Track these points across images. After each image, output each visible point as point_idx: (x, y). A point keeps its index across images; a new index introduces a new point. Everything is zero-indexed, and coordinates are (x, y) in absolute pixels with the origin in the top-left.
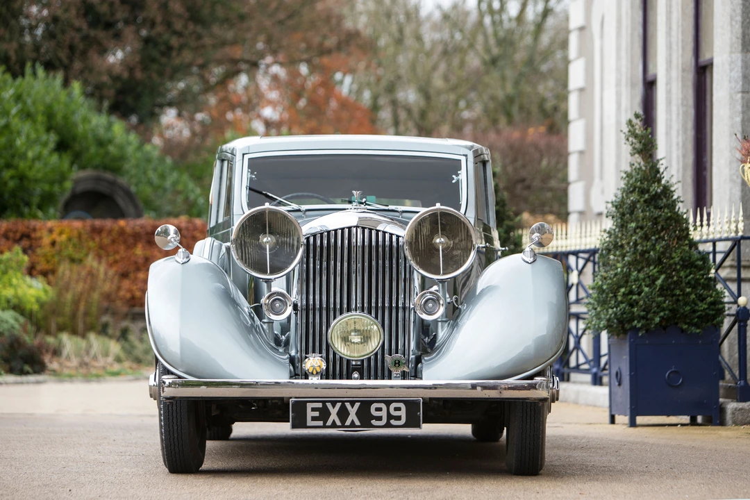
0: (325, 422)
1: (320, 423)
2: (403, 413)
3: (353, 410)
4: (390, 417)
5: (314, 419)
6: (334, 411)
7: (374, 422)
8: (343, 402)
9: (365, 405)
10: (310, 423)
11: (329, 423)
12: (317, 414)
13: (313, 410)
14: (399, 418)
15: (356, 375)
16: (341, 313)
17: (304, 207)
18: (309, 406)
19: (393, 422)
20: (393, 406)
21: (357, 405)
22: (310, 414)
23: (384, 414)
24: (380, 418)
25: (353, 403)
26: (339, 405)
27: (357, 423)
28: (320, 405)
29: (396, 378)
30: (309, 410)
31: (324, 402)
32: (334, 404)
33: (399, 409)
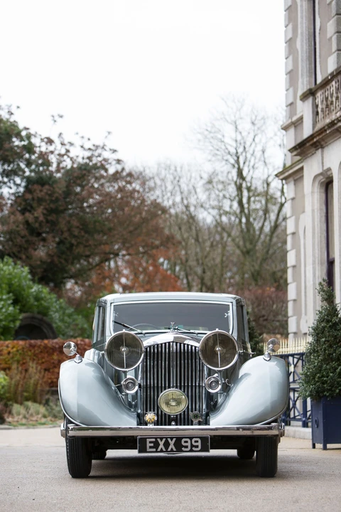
0: (157, 449)
1: (154, 450)
2: (199, 444)
3: (172, 443)
4: (192, 446)
5: (150, 447)
6: (162, 443)
7: (183, 449)
8: (167, 438)
9: (179, 439)
10: (148, 450)
11: (159, 450)
12: (152, 445)
13: (150, 442)
14: (197, 447)
15: (173, 423)
16: (165, 389)
17: (144, 332)
18: (148, 440)
19: (194, 449)
20: (194, 440)
21: (174, 440)
22: (148, 445)
23: (189, 444)
24: (187, 447)
25: (172, 439)
26: (164, 440)
27: (174, 449)
28: (154, 440)
29: (195, 425)
30: (148, 442)
31: (156, 438)
32: (161, 439)
33: (197, 442)
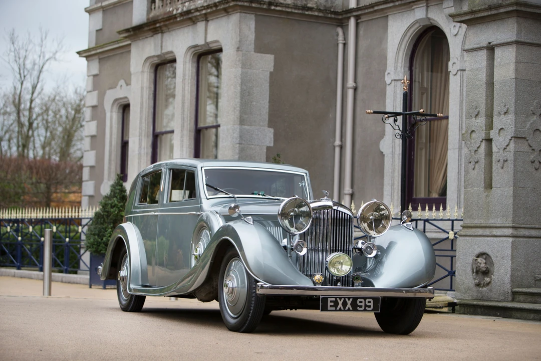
0: (336, 308)
1: (334, 308)
2: (371, 304)
3: (349, 302)
4: (366, 306)
5: (331, 306)
6: (340, 303)
7: (358, 308)
8: (345, 298)
9: (355, 299)
10: (329, 308)
11: (338, 308)
12: (332, 304)
13: (331, 302)
14: (369, 307)
15: (339, 284)
17: (236, 196)
18: (329, 300)
19: (367, 308)
20: (367, 300)
21: (351, 300)
22: (330, 304)
23: (363, 304)
24: (361, 307)
25: (349, 299)
26: (343, 299)
27: (351, 309)
28: (334, 299)
29: (357, 286)
30: (329, 302)
31: (336, 298)
32: (340, 299)
33: (369, 302)
